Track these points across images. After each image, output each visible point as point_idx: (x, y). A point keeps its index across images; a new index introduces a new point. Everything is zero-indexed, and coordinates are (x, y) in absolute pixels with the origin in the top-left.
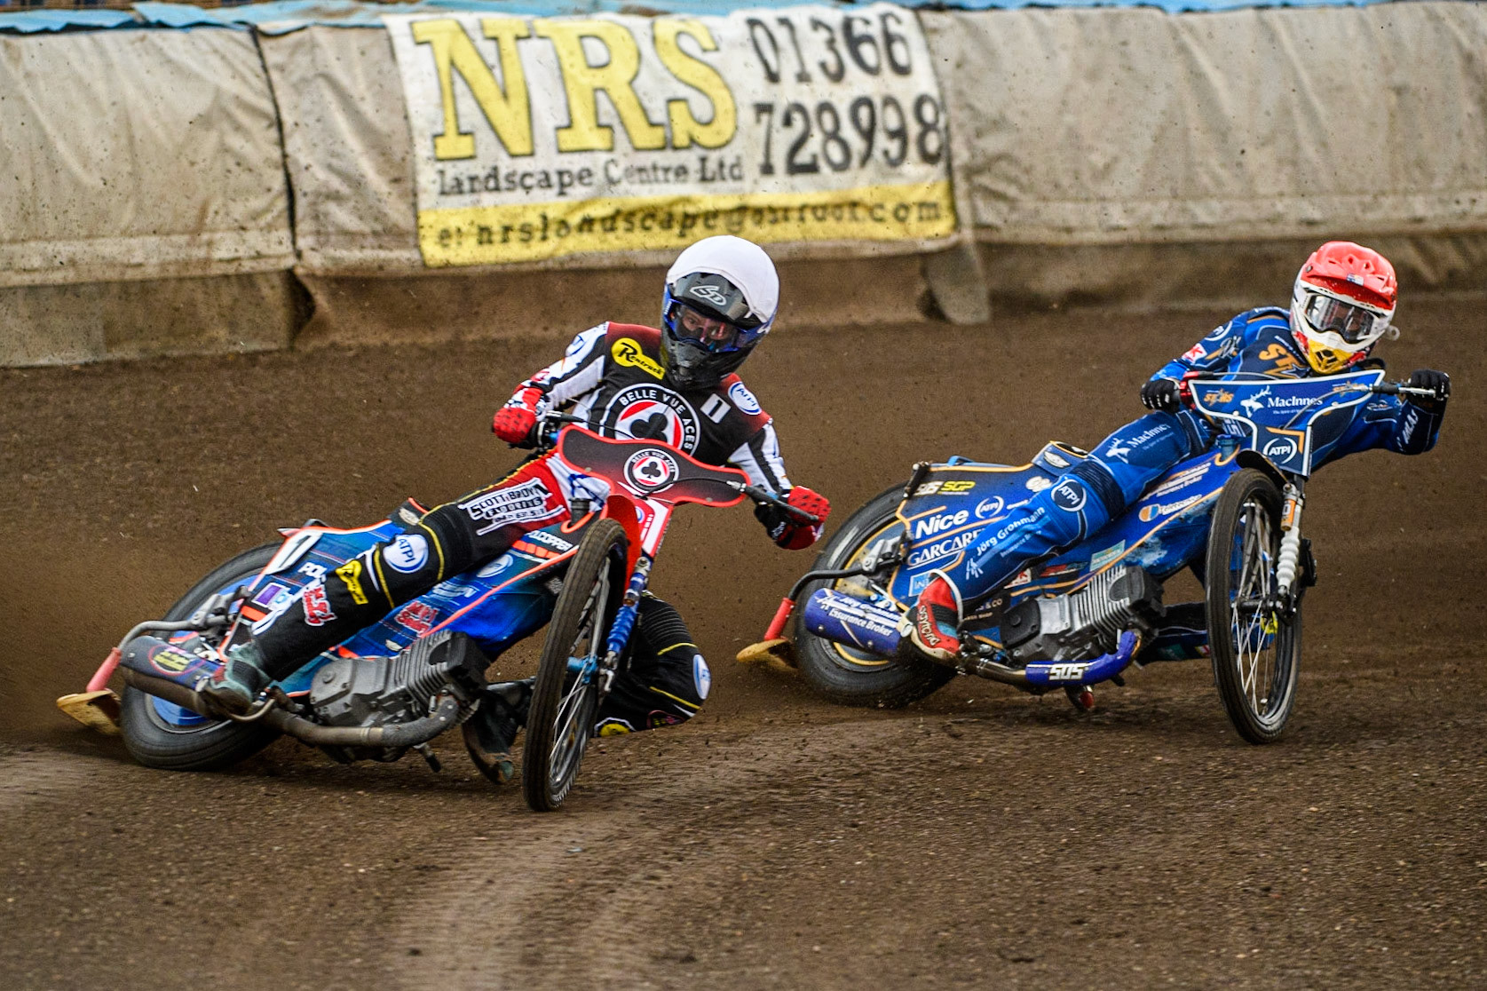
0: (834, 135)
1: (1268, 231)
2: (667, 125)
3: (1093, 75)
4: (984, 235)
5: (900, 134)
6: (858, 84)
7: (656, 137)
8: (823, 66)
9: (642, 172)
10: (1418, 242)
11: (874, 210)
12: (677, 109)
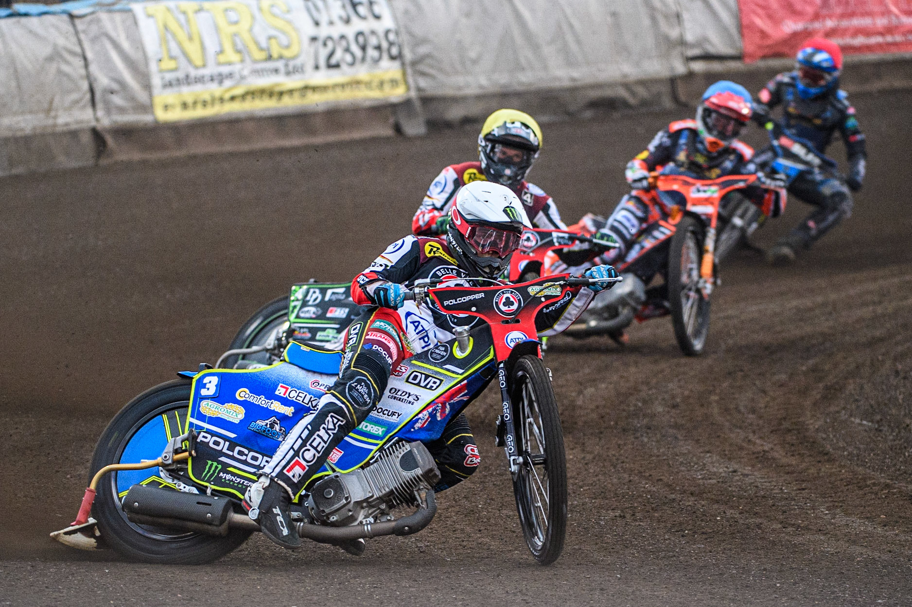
0: (347, 50)
1: (557, 84)
2: (268, 49)
3: (468, 15)
4: (423, 94)
5: (378, 48)
6: (358, 25)
7: (262, 55)
8: (341, 18)
9: (257, 72)
10: (626, 86)
11: (368, 85)
12: (273, 41)
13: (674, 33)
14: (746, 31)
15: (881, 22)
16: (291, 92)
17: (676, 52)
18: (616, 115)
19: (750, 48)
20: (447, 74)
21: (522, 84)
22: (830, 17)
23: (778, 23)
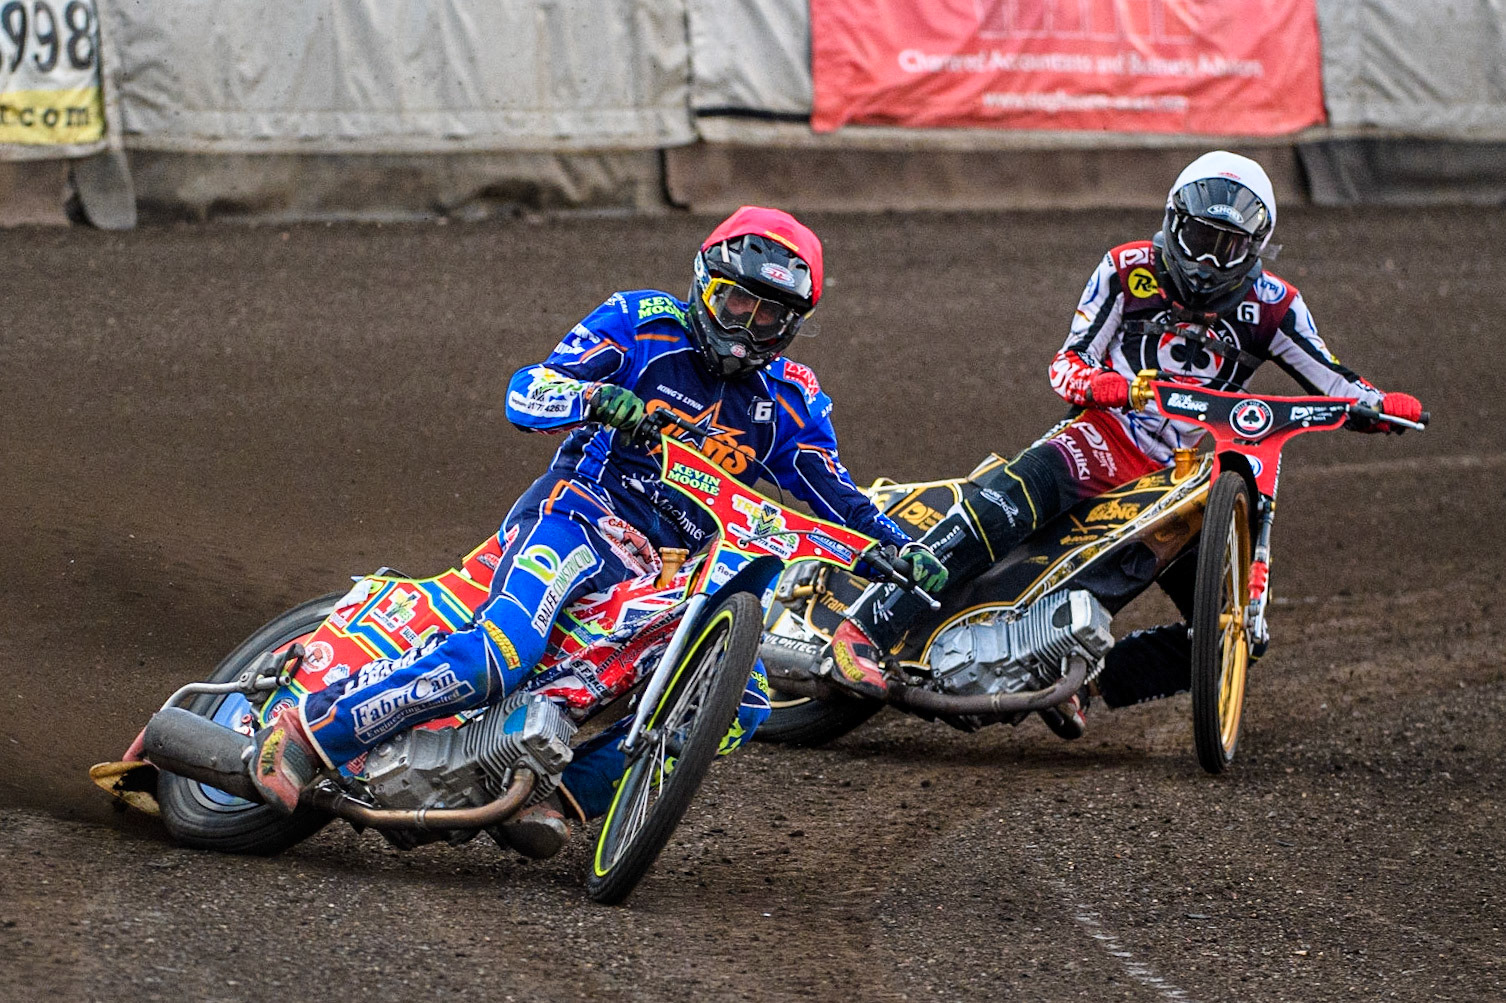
1: (420, 145)
4: (132, 142)
5: (50, 39)
10: (563, 159)
11: (23, 115)
13: (672, 57)
14: (819, 63)
15: (1109, 66)
17: (677, 95)
18: (536, 218)
19: (829, 103)
20: (191, 106)
22: (1000, 45)
23: (890, 50)
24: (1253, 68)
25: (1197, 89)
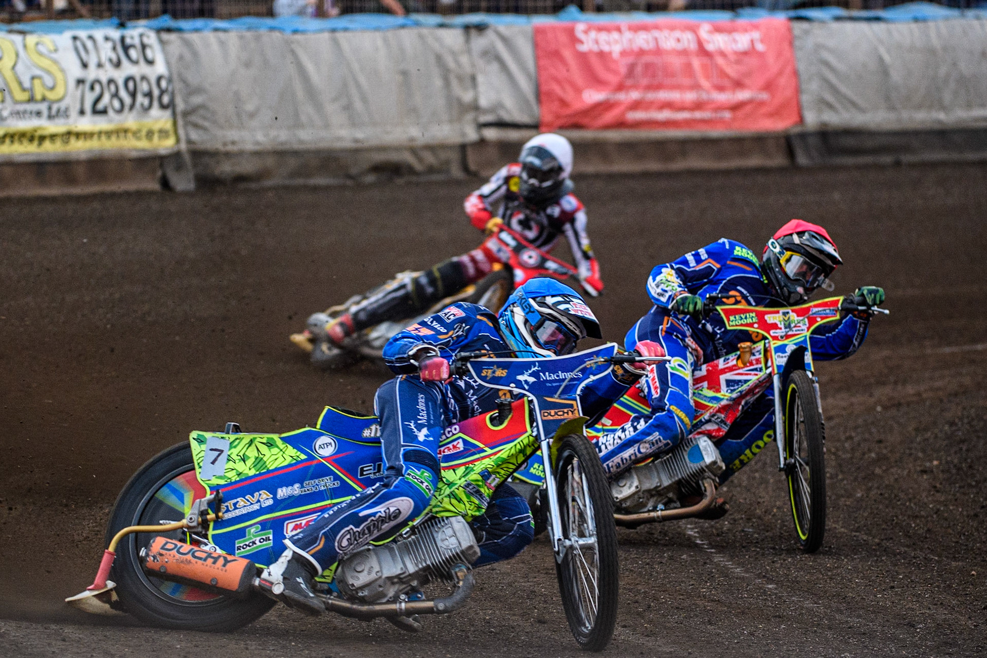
0: (116, 95)
1: (338, 145)
2: (31, 90)
3: (248, 65)
4: (193, 147)
5: (149, 95)
6: (129, 69)
7: (25, 96)
8: (111, 60)
9: (18, 114)
10: (413, 150)
11: (136, 134)
12: (37, 82)
13: (467, 97)
14: (544, 98)
15: (690, 97)
16: (53, 137)
17: (470, 116)
18: (400, 181)
19: (548, 118)
20: (222, 128)
21: (301, 142)
22: (635, 87)
23: (578, 91)
24: (764, 96)
25: (736, 107)
